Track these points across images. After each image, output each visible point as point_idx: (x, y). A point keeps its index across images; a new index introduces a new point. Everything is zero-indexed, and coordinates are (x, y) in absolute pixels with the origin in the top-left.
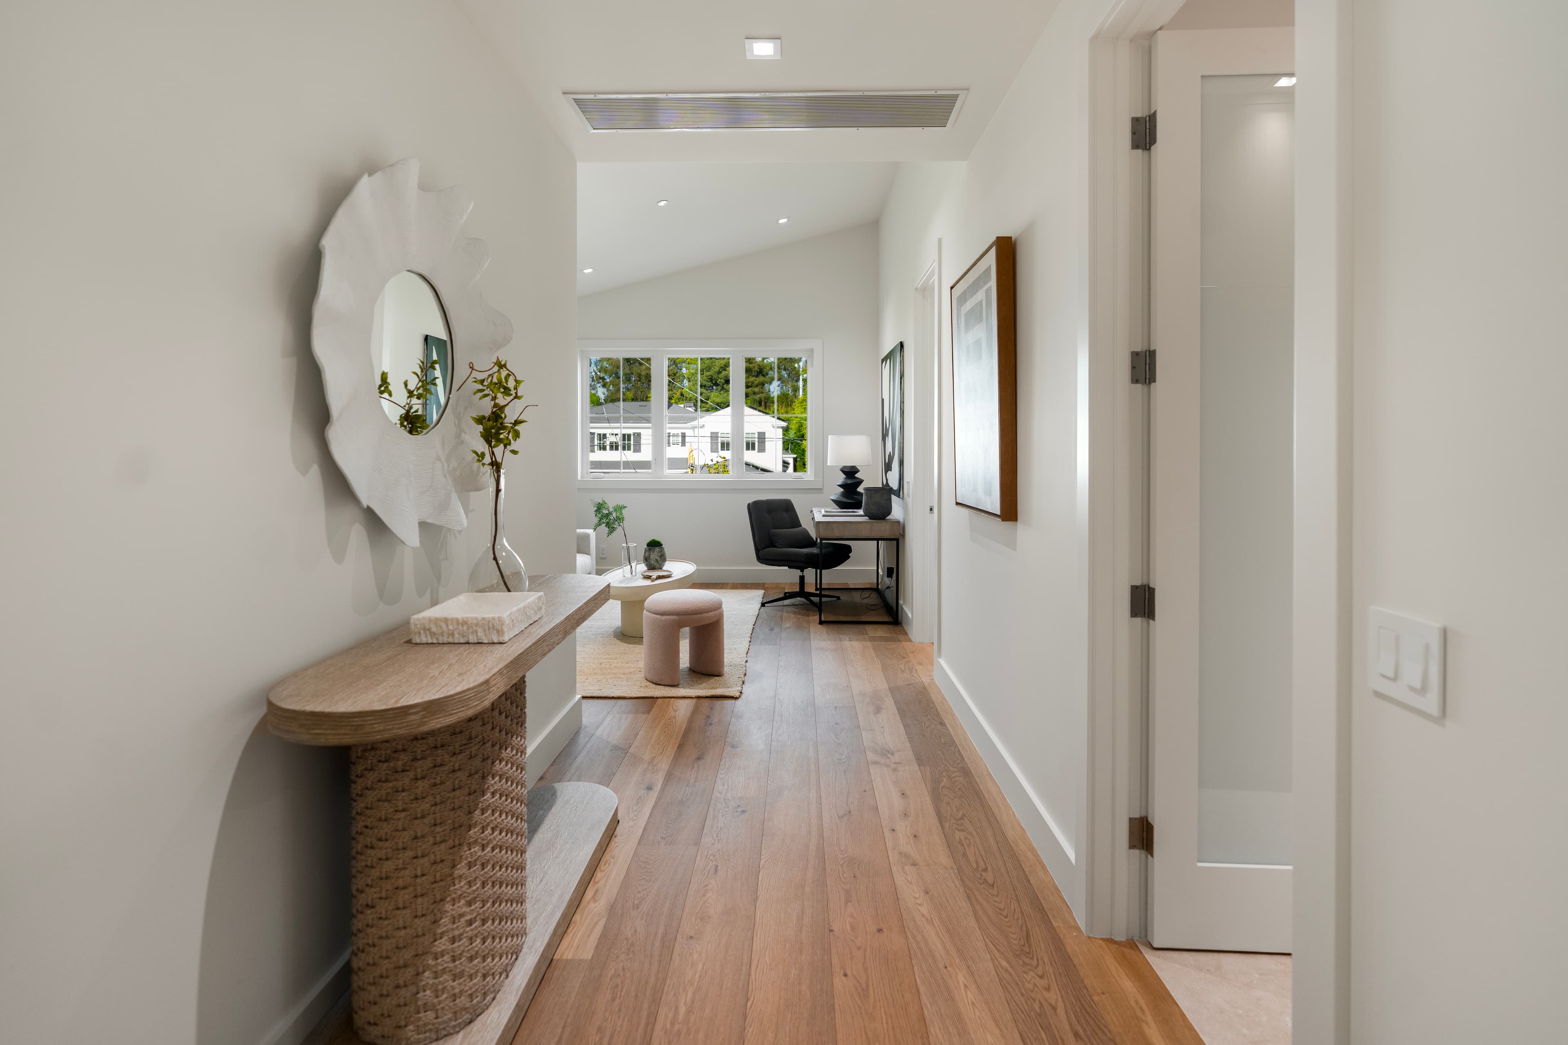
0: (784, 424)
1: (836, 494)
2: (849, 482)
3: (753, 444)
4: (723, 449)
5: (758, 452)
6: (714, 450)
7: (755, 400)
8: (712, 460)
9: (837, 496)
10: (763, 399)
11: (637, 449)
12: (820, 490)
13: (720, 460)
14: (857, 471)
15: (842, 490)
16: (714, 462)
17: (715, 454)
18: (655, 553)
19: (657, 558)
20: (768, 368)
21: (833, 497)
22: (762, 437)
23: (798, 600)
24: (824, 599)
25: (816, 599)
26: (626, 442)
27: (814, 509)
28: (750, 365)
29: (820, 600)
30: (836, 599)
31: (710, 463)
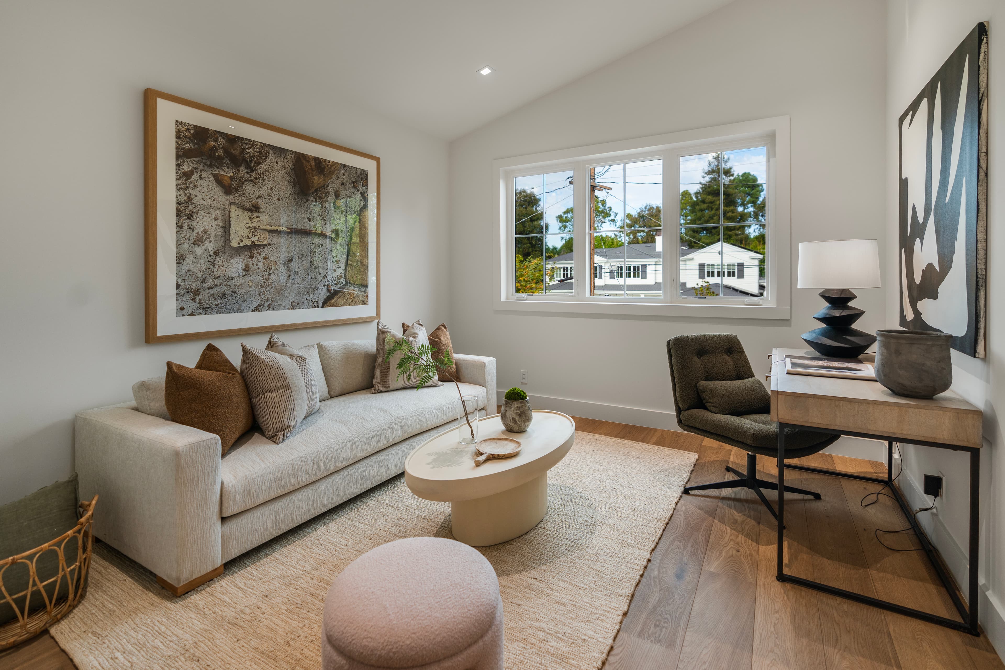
0: (760, 256)
1: (813, 331)
2: (837, 313)
3: (734, 273)
4: (708, 276)
5: (738, 278)
6: (701, 276)
7: (737, 240)
8: (697, 284)
9: (814, 335)
10: (744, 239)
11: (644, 277)
12: (786, 322)
13: (705, 284)
14: (852, 297)
15: (824, 325)
16: (700, 286)
17: (701, 280)
18: (513, 409)
19: (515, 417)
20: (748, 215)
21: (807, 336)
22: (741, 266)
23: (743, 492)
24: (788, 496)
25: (772, 494)
26: (628, 271)
27: (774, 352)
28: (733, 214)
29: (781, 496)
30: (812, 497)
31: (696, 286)
